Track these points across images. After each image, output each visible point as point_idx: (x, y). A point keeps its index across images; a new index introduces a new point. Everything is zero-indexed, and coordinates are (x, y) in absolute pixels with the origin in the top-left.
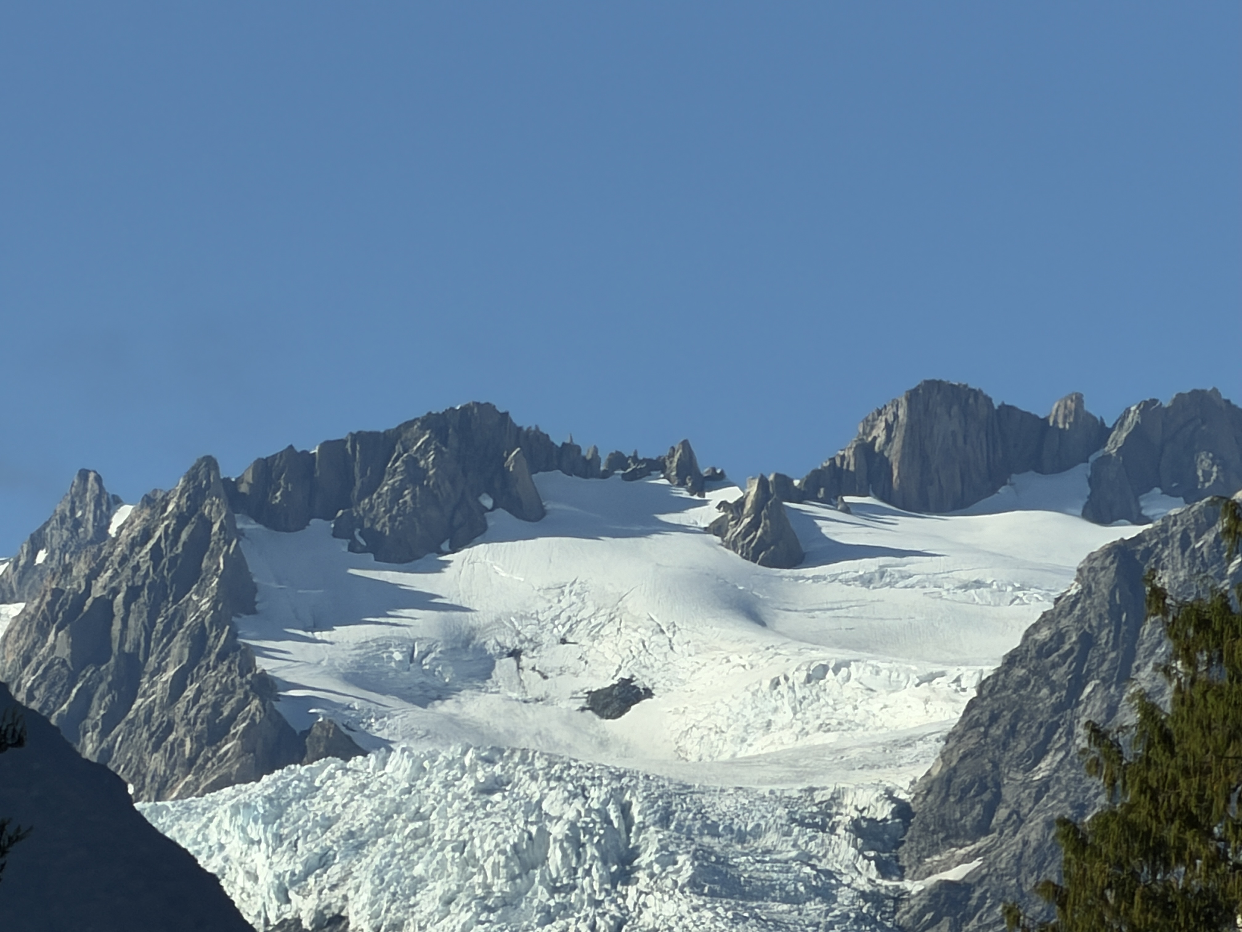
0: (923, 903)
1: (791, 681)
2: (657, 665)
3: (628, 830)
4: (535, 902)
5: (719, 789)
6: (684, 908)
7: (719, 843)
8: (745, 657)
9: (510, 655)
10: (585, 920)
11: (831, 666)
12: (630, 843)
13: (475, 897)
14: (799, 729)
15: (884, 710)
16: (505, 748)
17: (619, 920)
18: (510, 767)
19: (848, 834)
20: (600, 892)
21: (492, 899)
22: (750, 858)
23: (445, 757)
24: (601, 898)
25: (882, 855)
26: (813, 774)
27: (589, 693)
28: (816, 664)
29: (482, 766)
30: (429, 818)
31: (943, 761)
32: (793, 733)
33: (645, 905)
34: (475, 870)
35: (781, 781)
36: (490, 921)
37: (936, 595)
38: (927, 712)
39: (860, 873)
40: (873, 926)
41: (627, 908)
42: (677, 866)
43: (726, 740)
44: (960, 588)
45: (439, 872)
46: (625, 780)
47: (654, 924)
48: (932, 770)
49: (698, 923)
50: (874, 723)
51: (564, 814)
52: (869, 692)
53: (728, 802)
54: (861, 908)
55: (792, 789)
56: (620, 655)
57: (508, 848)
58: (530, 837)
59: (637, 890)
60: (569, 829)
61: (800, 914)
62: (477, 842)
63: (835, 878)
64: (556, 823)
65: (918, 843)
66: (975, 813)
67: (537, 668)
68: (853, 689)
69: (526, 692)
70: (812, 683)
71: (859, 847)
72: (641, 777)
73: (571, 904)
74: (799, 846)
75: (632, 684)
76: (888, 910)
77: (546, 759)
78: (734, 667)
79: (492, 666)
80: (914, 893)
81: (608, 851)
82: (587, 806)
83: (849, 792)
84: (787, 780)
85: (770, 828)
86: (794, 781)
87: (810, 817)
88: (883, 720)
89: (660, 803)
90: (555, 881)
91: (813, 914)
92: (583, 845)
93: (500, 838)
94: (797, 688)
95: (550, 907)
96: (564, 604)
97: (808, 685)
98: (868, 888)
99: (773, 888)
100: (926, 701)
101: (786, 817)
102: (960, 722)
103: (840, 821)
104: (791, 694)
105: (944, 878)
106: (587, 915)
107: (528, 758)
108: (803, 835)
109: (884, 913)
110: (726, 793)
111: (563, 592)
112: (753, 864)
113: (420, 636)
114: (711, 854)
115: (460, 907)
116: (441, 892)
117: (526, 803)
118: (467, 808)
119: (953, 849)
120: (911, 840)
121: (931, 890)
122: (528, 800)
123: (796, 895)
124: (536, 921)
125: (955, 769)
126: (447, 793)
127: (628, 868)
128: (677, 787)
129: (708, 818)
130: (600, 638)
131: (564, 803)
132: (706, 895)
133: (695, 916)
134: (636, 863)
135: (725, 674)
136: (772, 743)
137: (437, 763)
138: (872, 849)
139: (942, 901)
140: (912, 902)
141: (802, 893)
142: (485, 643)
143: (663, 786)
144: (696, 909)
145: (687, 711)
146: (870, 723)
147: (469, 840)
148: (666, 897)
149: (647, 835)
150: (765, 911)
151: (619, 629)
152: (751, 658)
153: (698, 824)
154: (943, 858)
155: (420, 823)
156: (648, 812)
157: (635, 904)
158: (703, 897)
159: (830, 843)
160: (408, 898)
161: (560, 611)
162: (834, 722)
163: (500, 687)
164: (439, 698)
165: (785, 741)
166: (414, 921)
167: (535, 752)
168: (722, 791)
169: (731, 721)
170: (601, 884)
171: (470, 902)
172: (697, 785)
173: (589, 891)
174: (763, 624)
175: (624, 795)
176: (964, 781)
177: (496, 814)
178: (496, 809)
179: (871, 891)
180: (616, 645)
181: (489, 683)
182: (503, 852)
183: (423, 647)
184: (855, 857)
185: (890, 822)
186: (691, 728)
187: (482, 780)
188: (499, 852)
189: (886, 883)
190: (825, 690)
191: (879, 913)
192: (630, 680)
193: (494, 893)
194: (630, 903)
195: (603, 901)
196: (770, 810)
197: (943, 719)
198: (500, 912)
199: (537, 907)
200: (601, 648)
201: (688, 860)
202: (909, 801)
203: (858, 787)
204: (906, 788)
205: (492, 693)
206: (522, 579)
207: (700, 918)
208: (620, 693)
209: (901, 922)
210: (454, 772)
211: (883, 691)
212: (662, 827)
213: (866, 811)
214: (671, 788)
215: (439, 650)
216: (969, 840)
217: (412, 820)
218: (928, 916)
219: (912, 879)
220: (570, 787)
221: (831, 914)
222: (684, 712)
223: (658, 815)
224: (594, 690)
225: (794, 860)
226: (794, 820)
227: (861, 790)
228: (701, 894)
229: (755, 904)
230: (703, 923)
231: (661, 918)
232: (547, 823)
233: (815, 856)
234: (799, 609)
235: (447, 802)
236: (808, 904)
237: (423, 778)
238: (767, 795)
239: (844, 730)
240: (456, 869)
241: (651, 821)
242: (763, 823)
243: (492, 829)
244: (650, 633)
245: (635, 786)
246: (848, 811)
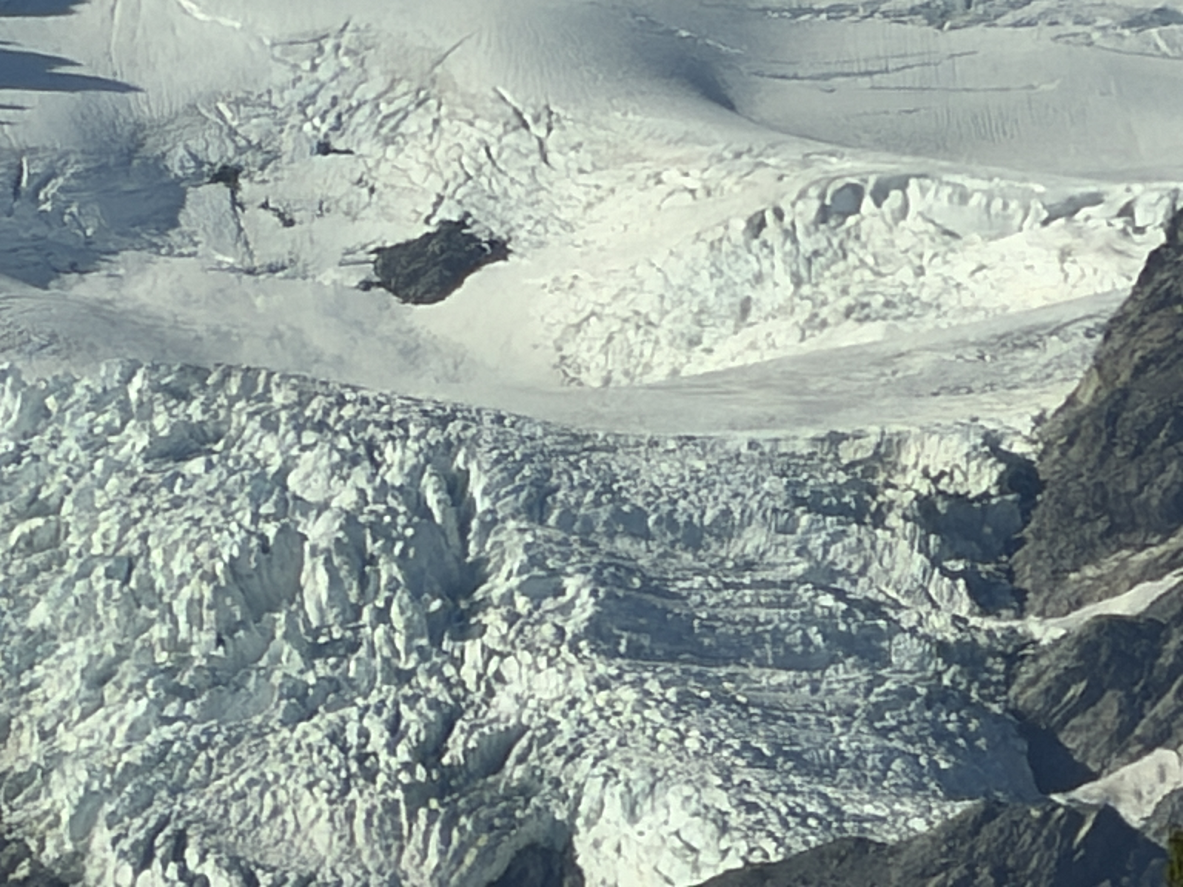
0: (1063, 664)
1: (787, 219)
2: (515, 191)
3: (464, 529)
4: (277, 678)
5: (645, 441)
6: (579, 682)
7: (649, 551)
8: (695, 173)
9: (216, 179)
10: (379, 712)
11: (869, 187)
12: (467, 555)
13: (155, 670)
14: (807, 316)
15: (979, 275)
16: (211, 367)
17: (446, 710)
18: (220, 406)
19: (910, 525)
20: (408, 653)
21: (191, 672)
22: (711, 579)
23: (87, 388)
24: (411, 665)
25: (980, 567)
26: (836, 407)
27: (377, 251)
28: (839, 184)
29: (164, 403)
30: (57, 511)
31: (1102, 377)
32: (797, 323)
33: (499, 677)
34: (154, 613)
35: (771, 421)
36: (186, 719)
37: (1081, 39)
38: (1066, 276)
39: (935, 605)
40: (963, 713)
41: (462, 683)
42: (563, 600)
43: (657, 342)
44: (1129, 24)
45: (78, 621)
46: (454, 428)
47: (519, 717)
48: (1079, 395)
49: (608, 712)
50: (959, 301)
51: (332, 497)
52: (947, 238)
53: (665, 467)
54: (939, 675)
55: (795, 438)
56: (441, 174)
57: (219, 567)
58: (265, 548)
59: (483, 647)
60: (341, 528)
61: (814, 690)
62: (157, 557)
63: (884, 616)
64: (318, 516)
65: (1053, 542)
66: (1167, 477)
67: (271, 205)
68: (915, 234)
69: (251, 254)
70: (832, 223)
71: (932, 552)
72: (486, 420)
73: (350, 681)
74: (810, 553)
75: (465, 231)
76: (994, 678)
77: (294, 388)
78: (670, 194)
79: (180, 203)
80: (1045, 642)
81: (422, 572)
82: (378, 480)
83: (910, 441)
84: (783, 422)
85: (751, 517)
86: (799, 422)
87: (834, 493)
88: (977, 296)
89: (526, 471)
90: (316, 633)
91: (841, 692)
92: (373, 560)
93: (203, 549)
94: (800, 234)
95: (307, 686)
96: (323, 74)
97: (822, 227)
98: (951, 635)
99: (758, 640)
100: (1064, 254)
101: (784, 496)
102: (1133, 297)
103: (892, 502)
104: (788, 246)
105: (1106, 612)
106: (383, 702)
107: (255, 386)
108: (818, 530)
109: (984, 685)
110: (661, 449)
111: (321, 50)
112: (717, 590)
113: (32, 145)
114: (631, 572)
115: (123, 691)
116: (85, 662)
117: (252, 478)
118: (134, 489)
119: (1125, 553)
120: (1039, 535)
121: (1080, 639)
122: (258, 470)
123: (805, 653)
124: (279, 715)
125: (1125, 393)
126: (92, 462)
127: (463, 605)
128: (561, 439)
129: (625, 501)
130: (399, 139)
131: (333, 474)
132: (622, 656)
133: (601, 698)
134: (478, 595)
135: (652, 208)
136: (753, 346)
137: (71, 400)
138: (958, 557)
139: (1103, 659)
140: (1044, 662)
141: (817, 648)
142: (164, 155)
143: (532, 438)
144: (602, 684)
145: (579, 284)
146: (950, 301)
147: (141, 554)
148: (542, 662)
149: (502, 537)
150: (745, 686)
151: (436, 122)
152: (706, 175)
153: (604, 514)
154: (1105, 570)
155: (39, 522)
156: (503, 492)
157: (480, 677)
158: (619, 661)
159: (873, 547)
160: (18, 674)
161: (315, 87)
162: (877, 301)
163: (196, 244)
164: (73, 268)
165: (780, 340)
166: (31, 718)
167: (270, 375)
168: (654, 443)
169: (667, 305)
170: (409, 639)
171: (145, 680)
172: (601, 435)
173: (386, 652)
174: (729, 105)
175: (453, 459)
176: (1143, 415)
177: (195, 500)
178: (193, 491)
179: (958, 642)
180: (432, 153)
181: (174, 236)
182: (211, 577)
183: (39, 169)
184: (925, 573)
185: (994, 501)
186: (587, 319)
187: (165, 433)
188: (202, 578)
189: (989, 623)
190: (858, 237)
191: (976, 685)
192: (461, 224)
193: (192, 658)
194: (469, 675)
195: (412, 672)
196: (751, 480)
197: (1099, 291)
198: (204, 698)
199: (281, 685)
200: (401, 161)
201: (584, 585)
202: (1034, 457)
203: (927, 431)
204: (1027, 432)
205: (181, 255)
206: (238, 25)
207: (610, 703)
208: (442, 251)
209: (1021, 703)
210: (107, 417)
211: (976, 237)
212: (531, 519)
213: (945, 480)
214: (548, 441)
215: (70, 171)
216: (1157, 531)
217: (24, 516)
218: (1077, 689)
219: (1042, 614)
220: (344, 442)
221: (877, 690)
222: (572, 286)
223: (524, 495)
224: (389, 244)
225: (802, 580)
226: (800, 501)
227: (935, 438)
228: (612, 654)
229: (723, 672)
230: (617, 714)
231: (532, 703)
232: (298, 517)
233: (845, 573)
234: (801, 74)
235: (93, 477)
236: (830, 671)
237: (41, 432)
238: (744, 450)
239: (897, 318)
240: (114, 614)
241: (508, 510)
242: (736, 508)
243: (187, 532)
244: (500, 129)
245: (475, 439)
246: (909, 481)
